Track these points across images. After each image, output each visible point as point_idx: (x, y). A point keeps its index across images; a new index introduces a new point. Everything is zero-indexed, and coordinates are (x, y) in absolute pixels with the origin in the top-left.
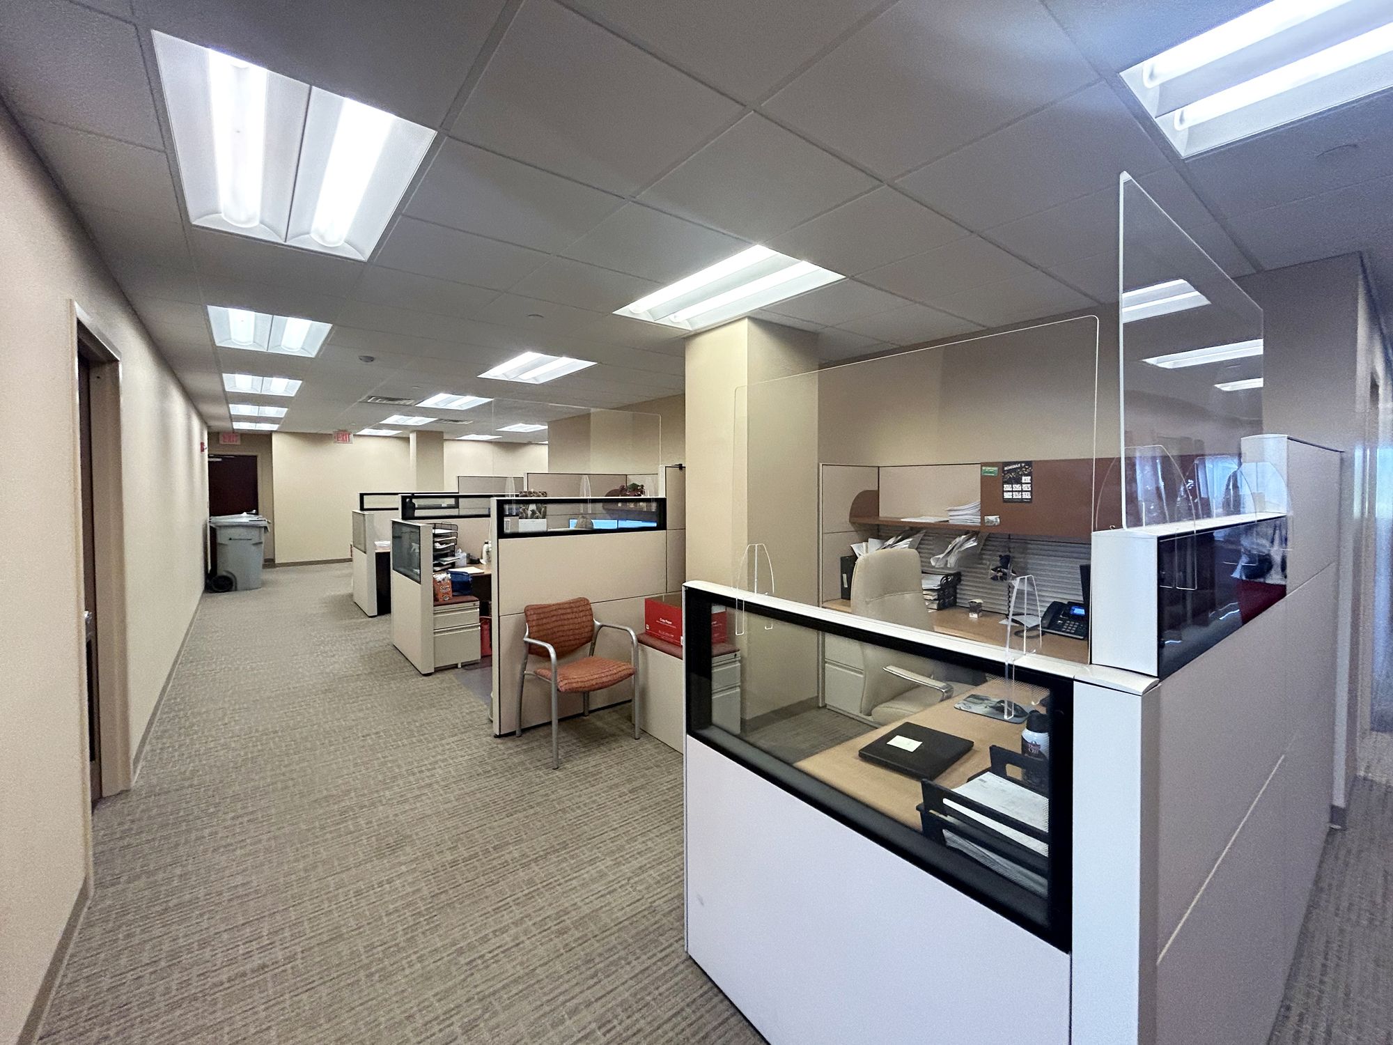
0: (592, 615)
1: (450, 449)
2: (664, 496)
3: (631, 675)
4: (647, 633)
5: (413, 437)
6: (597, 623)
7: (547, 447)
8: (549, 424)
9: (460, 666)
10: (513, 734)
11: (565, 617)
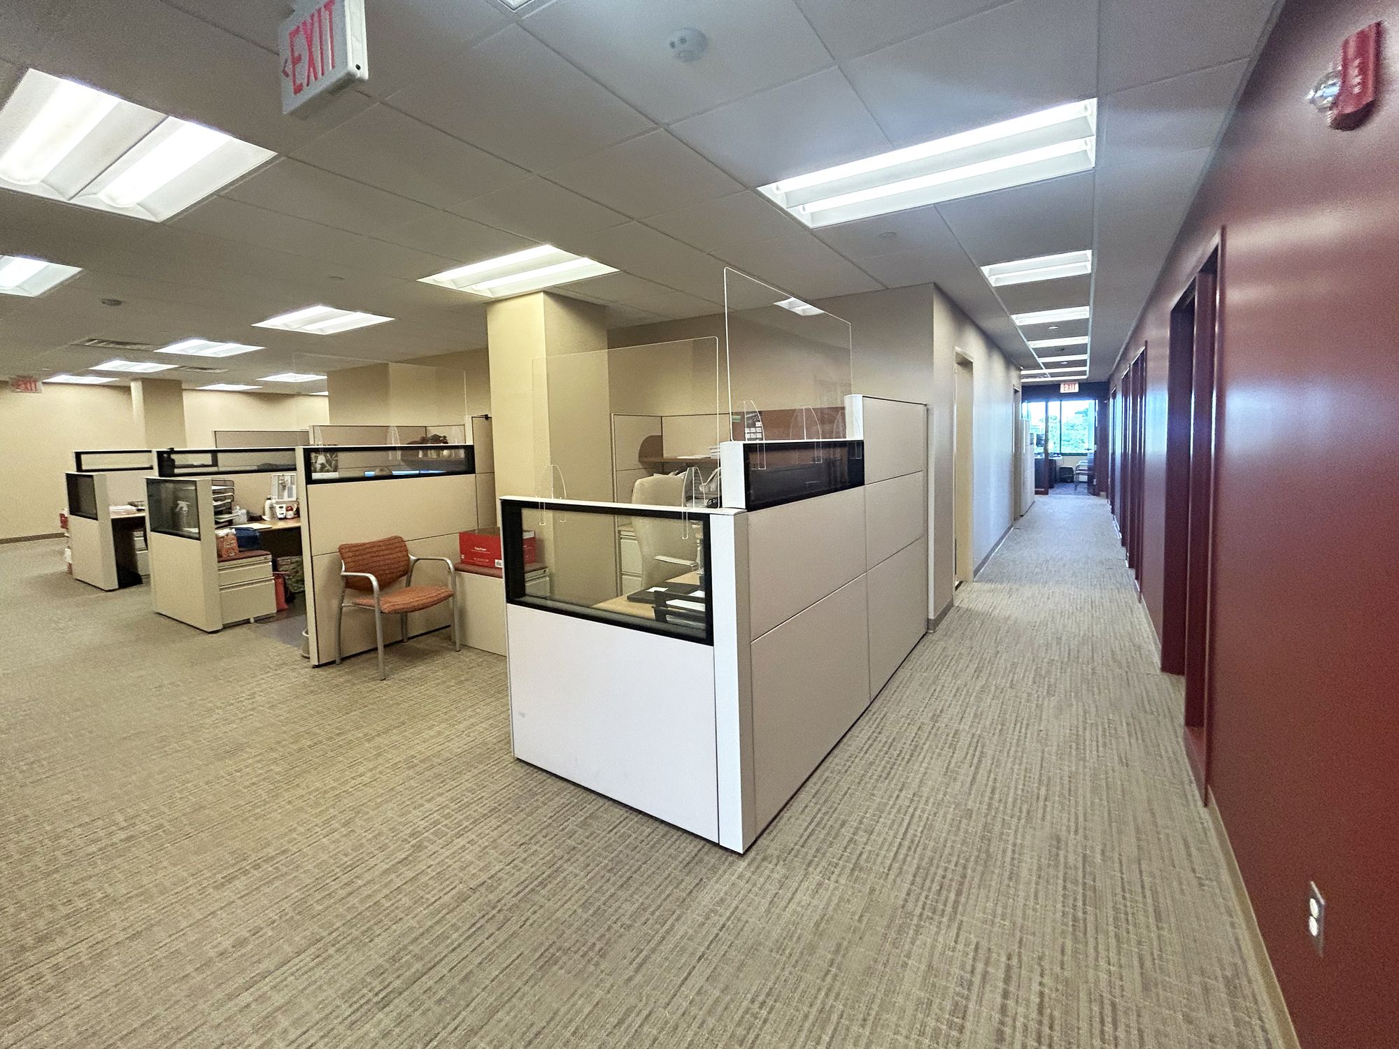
0: (407, 551)
1: (191, 400)
2: (471, 444)
3: (450, 596)
4: (463, 562)
5: (136, 388)
6: (413, 558)
7: (327, 400)
8: (329, 374)
9: (252, 620)
10: (333, 663)
11: (381, 553)
